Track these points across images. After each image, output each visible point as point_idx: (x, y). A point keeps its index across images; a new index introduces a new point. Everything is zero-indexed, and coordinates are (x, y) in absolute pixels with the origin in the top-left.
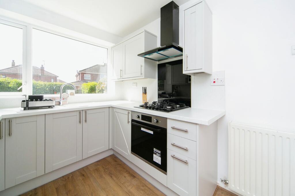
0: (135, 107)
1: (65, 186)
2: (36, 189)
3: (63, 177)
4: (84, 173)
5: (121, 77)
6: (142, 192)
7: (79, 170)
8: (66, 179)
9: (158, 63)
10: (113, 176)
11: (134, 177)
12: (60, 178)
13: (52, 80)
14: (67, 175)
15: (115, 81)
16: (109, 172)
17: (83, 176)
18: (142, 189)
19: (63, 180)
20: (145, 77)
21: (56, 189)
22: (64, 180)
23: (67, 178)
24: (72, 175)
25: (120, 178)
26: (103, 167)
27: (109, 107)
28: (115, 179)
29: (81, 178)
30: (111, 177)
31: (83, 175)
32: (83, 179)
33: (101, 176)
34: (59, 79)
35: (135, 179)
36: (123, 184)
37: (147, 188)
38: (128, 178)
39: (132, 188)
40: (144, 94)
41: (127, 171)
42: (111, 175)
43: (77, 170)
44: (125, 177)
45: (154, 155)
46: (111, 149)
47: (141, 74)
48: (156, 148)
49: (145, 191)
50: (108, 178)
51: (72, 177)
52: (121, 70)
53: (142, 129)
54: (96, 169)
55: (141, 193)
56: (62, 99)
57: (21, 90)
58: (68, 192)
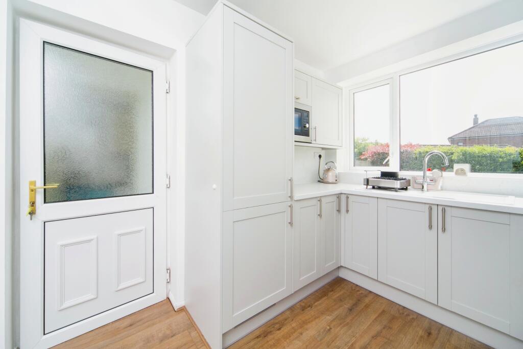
1: (393, 318)
2: (370, 292)
3: (404, 307)
4: (434, 332)
7: (432, 322)
8: (403, 314)
12: (400, 305)
14: (410, 312)
17: (427, 334)
19: (399, 312)
21: (383, 311)
22: (401, 312)
23: (406, 314)
24: (415, 317)
29: (421, 333)
32: (421, 337)
43: (429, 319)
51: (413, 318)
58: (388, 327)
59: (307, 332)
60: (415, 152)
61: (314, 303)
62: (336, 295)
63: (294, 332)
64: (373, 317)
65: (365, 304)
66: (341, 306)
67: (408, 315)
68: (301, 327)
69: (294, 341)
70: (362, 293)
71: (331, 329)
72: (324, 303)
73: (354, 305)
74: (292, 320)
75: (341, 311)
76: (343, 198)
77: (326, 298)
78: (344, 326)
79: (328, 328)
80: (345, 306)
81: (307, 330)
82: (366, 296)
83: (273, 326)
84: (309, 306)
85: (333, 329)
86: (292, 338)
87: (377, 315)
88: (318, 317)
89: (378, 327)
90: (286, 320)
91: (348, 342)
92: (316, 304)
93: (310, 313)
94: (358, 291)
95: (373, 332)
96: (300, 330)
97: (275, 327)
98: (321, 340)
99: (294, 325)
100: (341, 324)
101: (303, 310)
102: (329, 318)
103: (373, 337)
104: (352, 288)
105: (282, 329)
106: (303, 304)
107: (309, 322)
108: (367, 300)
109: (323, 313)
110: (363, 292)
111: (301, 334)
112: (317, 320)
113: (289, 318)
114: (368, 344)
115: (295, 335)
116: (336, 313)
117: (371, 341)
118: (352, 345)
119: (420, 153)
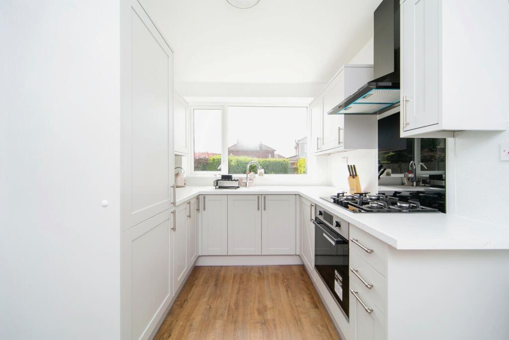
0: (320, 198)
1: (241, 276)
2: (221, 266)
3: (243, 266)
4: (261, 272)
5: (318, 149)
6: (317, 331)
9: (379, 117)
10: (289, 291)
11: (316, 307)
13: (270, 156)
15: (317, 156)
16: (287, 284)
18: (318, 328)
20: (345, 148)
21: (234, 275)
22: (243, 270)
25: (297, 297)
26: (283, 275)
27: (296, 195)
28: (290, 294)
30: (287, 291)
31: (260, 274)
32: (258, 277)
33: (276, 284)
34: (278, 153)
35: (317, 310)
36: (296, 306)
37: (326, 331)
38: (307, 304)
39: (305, 318)
40: (352, 177)
41: (310, 294)
42: (288, 288)
44: (303, 299)
45: (335, 281)
46: (299, 255)
47: (339, 143)
48: (338, 271)
49: (321, 333)
50: (282, 290)
52: (318, 139)
53: (324, 235)
54: (275, 274)
55: (315, 332)
56: (248, 179)
57: (220, 170)
58: (241, 282)
59: (195, 320)
60: (210, 159)
61: (188, 296)
62: (201, 281)
63: (185, 329)
64: (231, 281)
65: (222, 277)
66: (208, 286)
67: (247, 269)
68: (188, 321)
69: (189, 335)
70: (217, 270)
71: (210, 306)
72: (196, 291)
73: (216, 280)
74: (177, 321)
75: (210, 290)
76: (201, 198)
77: (194, 287)
78: (217, 299)
79: (208, 307)
80: (211, 285)
81: (194, 319)
82: (220, 270)
83: (161, 338)
84: (185, 301)
85: (212, 305)
86: (185, 334)
87: (232, 279)
88: (196, 305)
89: (237, 286)
90: (171, 324)
91: (226, 306)
92: (189, 296)
93: (188, 306)
94: (214, 270)
95: (236, 291)
96: (188, 324)
97: (165, 337)
98: (208, 319)
99: (181, 323)
100: (215, 298)
101: (181, 307)
102: (205, 300)
103: (237, 293)
104: (209, 270)
105: (172, 334)
106: (179, 303)
107: (192, 313)
108: (222, 273)
109: (198, 299)
110: (217, 268)
111: (191, 325)
112: (197, 307)
113: (173, 321)
114: (237, 299)
115: (187, 330)
116: (208, 293)
117: (237, 296)
118: (229, 306)
119: (214, 160)
